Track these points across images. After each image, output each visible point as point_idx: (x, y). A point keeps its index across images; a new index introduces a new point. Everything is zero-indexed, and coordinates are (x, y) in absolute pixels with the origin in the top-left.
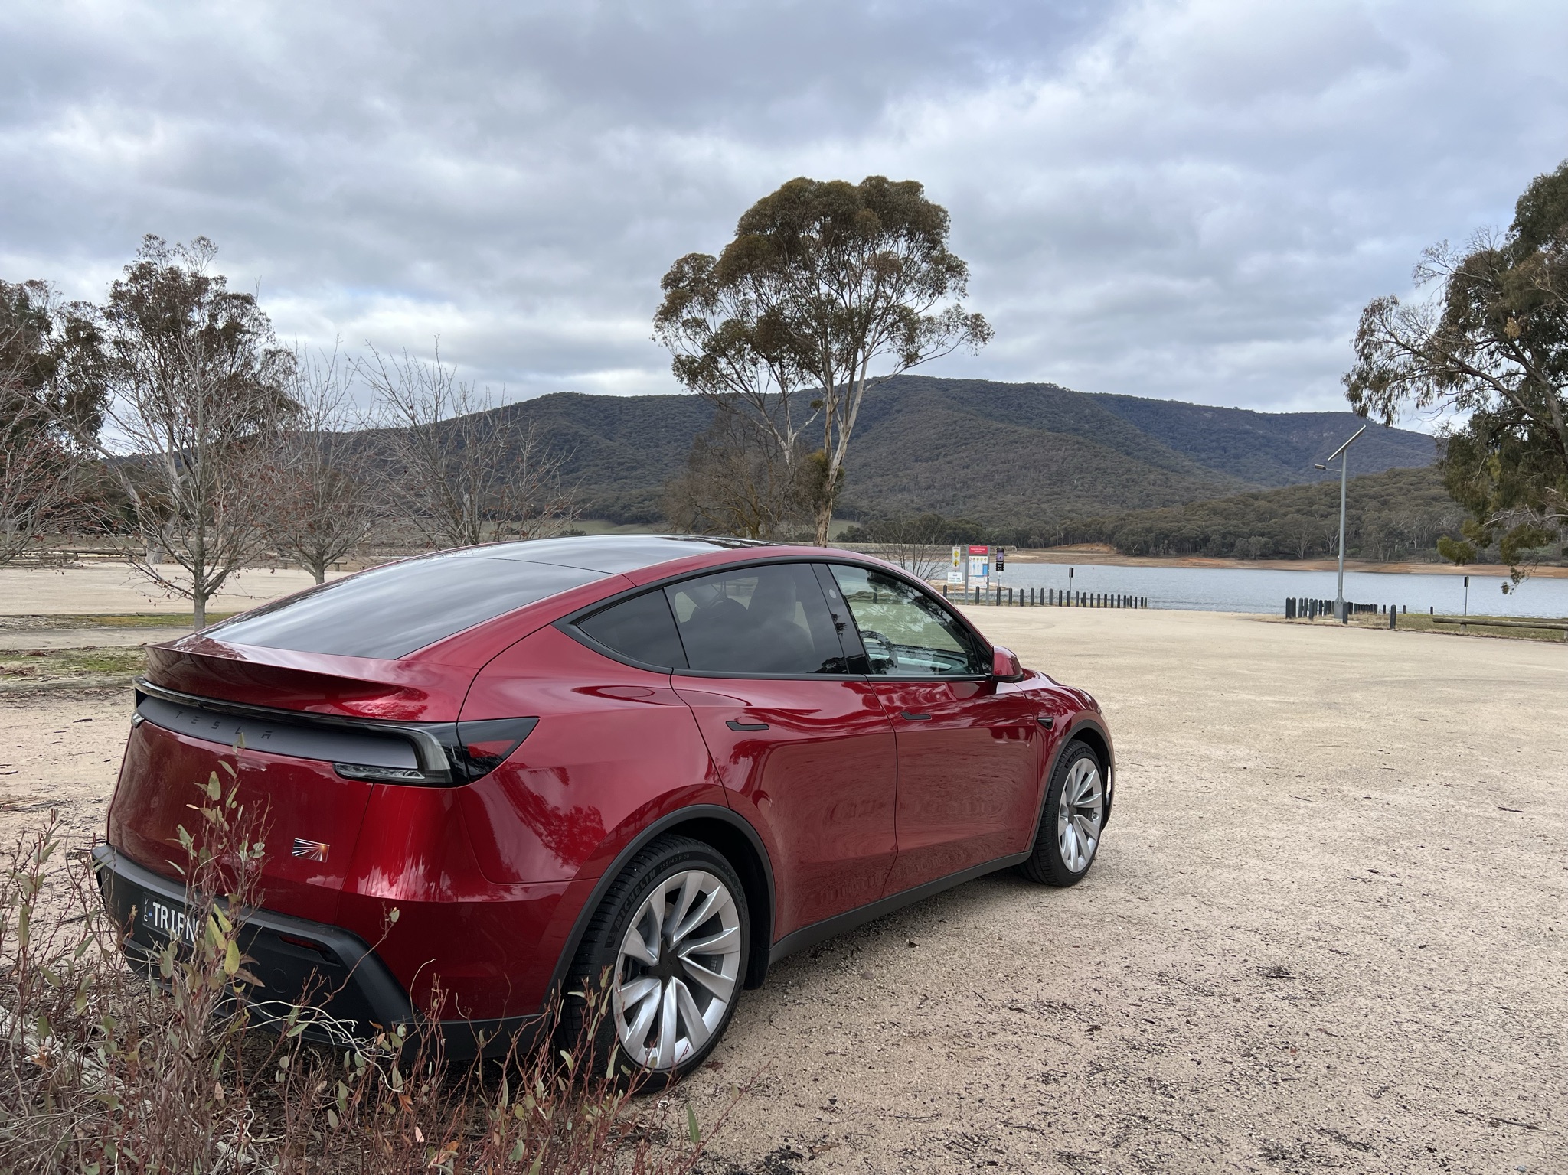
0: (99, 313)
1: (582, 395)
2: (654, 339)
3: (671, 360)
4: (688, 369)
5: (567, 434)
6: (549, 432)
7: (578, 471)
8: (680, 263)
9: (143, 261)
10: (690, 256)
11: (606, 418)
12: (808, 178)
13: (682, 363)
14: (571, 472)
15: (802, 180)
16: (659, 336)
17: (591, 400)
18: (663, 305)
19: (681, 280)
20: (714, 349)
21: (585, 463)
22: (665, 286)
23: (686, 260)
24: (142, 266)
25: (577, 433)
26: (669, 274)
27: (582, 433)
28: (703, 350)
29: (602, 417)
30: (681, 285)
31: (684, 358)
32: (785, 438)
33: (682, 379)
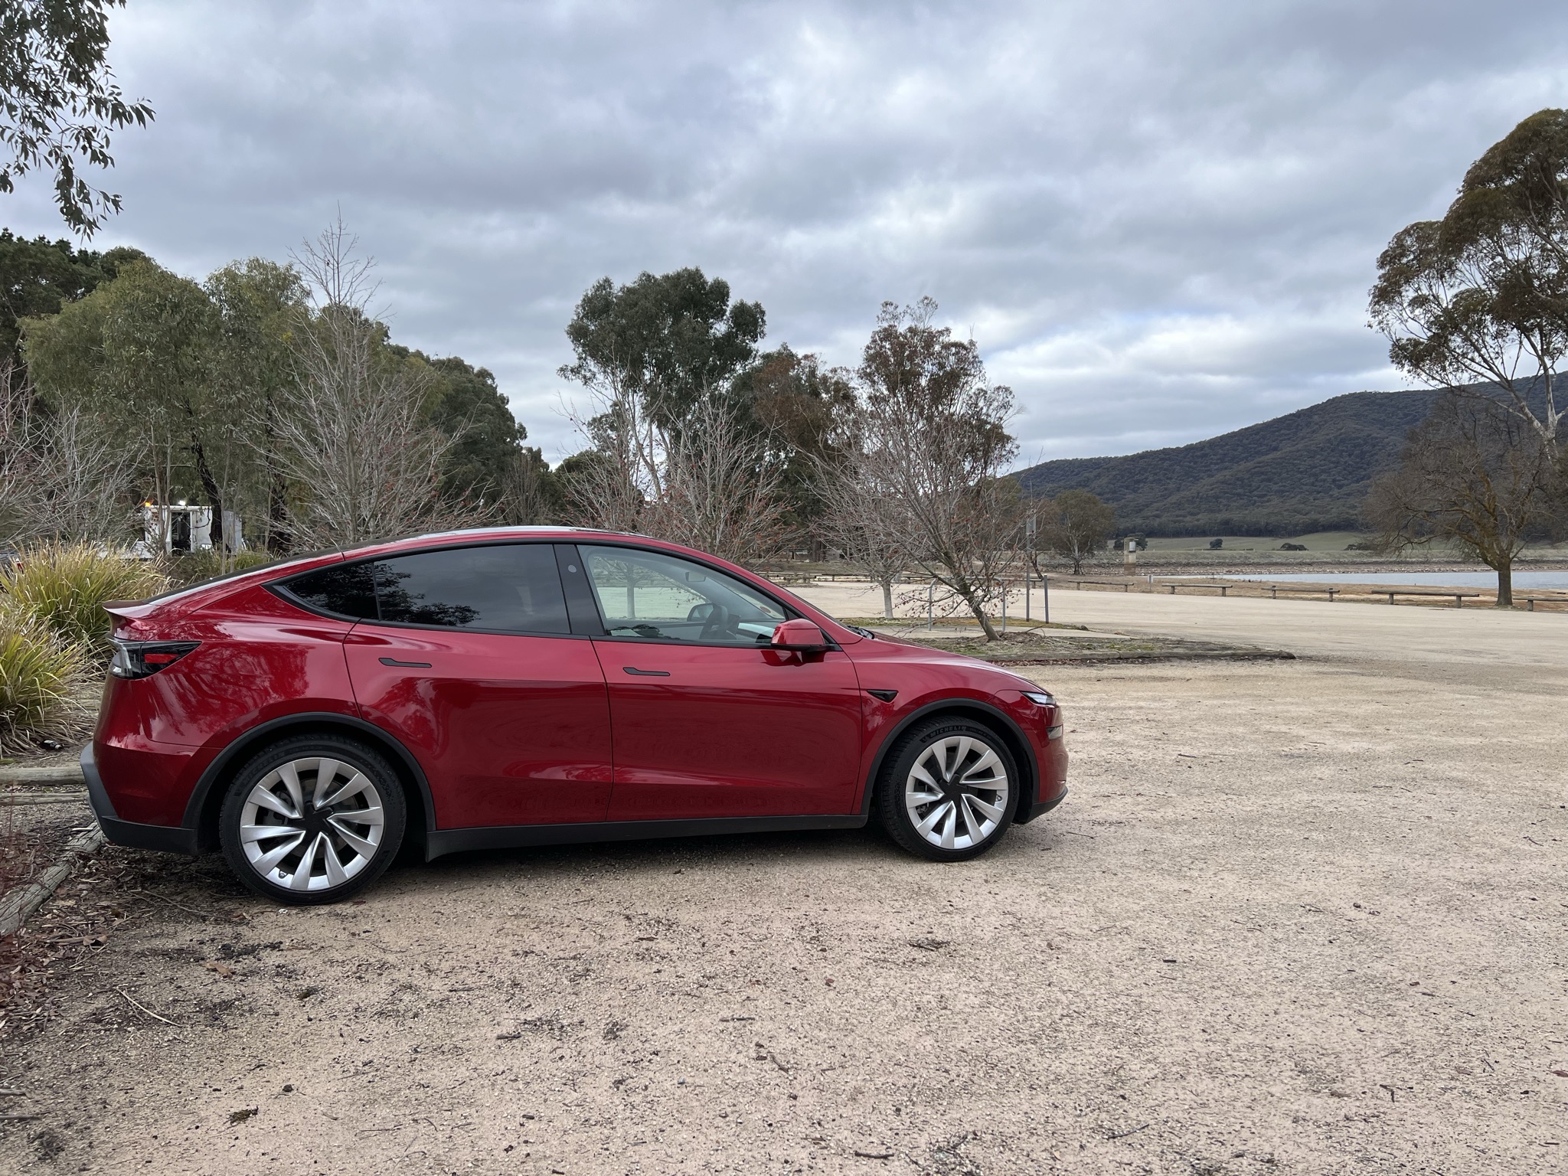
0: (853, 375)
1: (1376, 394)
2: (1370, 326)
3: (1389, 345)
4: (1409, 354)
5: (1358, 438)
6: (1336, 438)
7: (1369, 478)
8: (1399, 239)
9: (885, 325)
10: (1412, 226)
11: (1406, 415)
12: (1553, 108)
13: (1403, 348)
14: (1362, 479)
15: (1547, 112)
16: (1375, 322)
17: (1387, 398)
18: (1376, 287)
19: (1403, 255)
20: (1443, 327)
21: (1379, 468)
22: (1382, 265)
23: (1407, 232)
24: (885, 330)
25: (1369, 435)
26: (1387, 251)
27: (1375, 435)
28: (1429, 329)
29: (1401, 415)
30: (1404, 260)
31: (1404, 342)
32: (1544, 420)
33: (1403, 366)
